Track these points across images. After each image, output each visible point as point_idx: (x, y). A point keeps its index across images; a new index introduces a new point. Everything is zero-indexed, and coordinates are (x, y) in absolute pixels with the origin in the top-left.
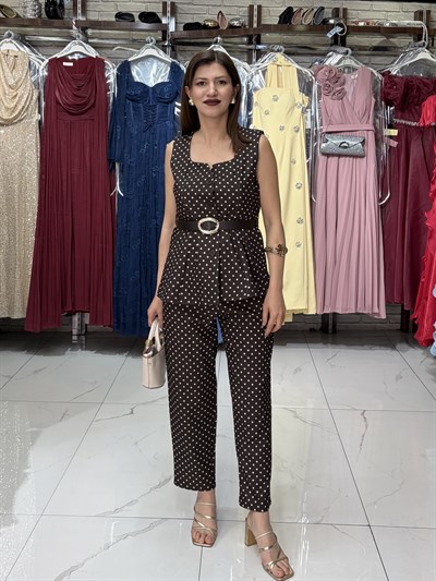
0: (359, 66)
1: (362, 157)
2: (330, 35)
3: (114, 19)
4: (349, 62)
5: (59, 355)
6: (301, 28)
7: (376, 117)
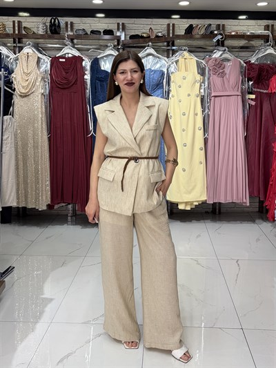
0: (233, 58)
2: (215, 40)
3: (90, 33)
4: (227, 55)
6: (198, 36)
7: (242, 88)
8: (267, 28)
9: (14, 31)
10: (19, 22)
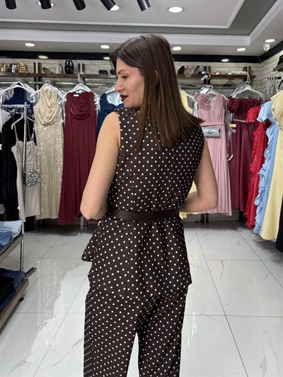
0: (217, 94)
1: (219, 138)
2: (202, 79)
3: (98, 73)
4: (212, 92)
5: (74, 236)
6: (188, 76)
7: (225, 118)
8: (245, 69)
9: (35, 71)
10: (39, 64)
